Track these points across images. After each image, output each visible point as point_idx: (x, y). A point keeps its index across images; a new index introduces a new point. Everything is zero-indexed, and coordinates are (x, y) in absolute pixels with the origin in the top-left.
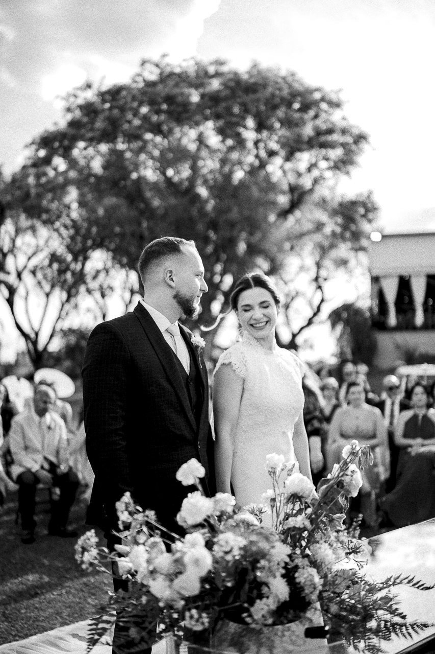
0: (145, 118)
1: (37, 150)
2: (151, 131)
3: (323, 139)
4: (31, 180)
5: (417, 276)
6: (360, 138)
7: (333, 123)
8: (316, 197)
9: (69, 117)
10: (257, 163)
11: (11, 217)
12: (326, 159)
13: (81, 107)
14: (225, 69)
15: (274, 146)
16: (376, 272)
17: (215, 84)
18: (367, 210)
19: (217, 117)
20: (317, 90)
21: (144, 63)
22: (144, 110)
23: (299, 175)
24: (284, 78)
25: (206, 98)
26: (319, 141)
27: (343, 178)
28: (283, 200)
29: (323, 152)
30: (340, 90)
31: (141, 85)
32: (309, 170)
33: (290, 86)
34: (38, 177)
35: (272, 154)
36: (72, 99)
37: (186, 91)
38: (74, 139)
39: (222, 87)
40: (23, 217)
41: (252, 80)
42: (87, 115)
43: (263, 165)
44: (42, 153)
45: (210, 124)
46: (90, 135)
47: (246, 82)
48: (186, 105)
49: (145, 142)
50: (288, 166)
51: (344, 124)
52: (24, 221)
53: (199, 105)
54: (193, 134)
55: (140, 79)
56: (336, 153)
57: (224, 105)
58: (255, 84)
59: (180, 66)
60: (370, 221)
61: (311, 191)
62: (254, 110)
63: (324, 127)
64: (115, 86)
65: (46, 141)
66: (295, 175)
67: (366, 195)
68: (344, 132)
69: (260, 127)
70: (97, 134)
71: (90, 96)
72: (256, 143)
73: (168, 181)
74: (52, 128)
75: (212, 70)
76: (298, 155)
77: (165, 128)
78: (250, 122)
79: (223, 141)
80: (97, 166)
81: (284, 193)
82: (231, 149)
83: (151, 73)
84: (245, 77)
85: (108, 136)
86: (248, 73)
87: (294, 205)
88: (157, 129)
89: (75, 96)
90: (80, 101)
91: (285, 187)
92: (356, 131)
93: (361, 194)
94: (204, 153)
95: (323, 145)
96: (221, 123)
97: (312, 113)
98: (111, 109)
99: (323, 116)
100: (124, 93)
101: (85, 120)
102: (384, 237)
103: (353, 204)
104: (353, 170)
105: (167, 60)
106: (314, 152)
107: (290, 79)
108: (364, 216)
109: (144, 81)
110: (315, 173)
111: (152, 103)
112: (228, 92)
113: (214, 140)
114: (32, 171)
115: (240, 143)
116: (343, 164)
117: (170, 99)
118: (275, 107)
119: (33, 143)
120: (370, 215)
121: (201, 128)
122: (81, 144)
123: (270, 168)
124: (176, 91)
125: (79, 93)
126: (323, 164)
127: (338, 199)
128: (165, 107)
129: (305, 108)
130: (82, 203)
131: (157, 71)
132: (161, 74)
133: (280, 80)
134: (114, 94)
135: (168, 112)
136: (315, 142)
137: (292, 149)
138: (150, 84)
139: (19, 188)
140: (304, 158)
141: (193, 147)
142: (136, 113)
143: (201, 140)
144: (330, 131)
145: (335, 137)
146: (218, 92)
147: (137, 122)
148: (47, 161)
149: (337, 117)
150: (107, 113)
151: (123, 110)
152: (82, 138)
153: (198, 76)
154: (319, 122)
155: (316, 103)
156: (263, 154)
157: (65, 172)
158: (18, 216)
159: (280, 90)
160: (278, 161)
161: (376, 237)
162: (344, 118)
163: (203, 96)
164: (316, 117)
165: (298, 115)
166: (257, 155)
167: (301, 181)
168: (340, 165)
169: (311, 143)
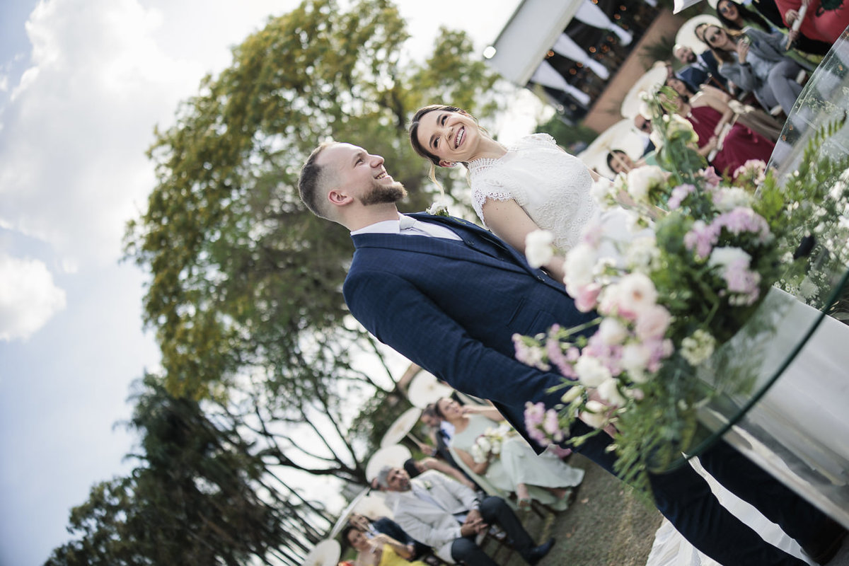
0: (206, 193)
1: (157, 322)
2: (222, 197)
3: (355, 36)
4: (182, 350)
5: (557, 41)
7: (347, 15)
8: (407, 87)
9: (147, 267)
10: (332, 119)
11: (202, 397)
12: (378, 47)
13: (145, 248)
14: (215, 79)
15: (326, 88)
16: (524, 81)
17: (224, 100)
18: (458, 45)
19: (257, 121)
20: (303, 6)
21: (150, 155)
22: (196, 188)
23: (374, 85)
24: (268, 29)
25: (231, 120)
26: (355, 38)
27: (406, 46)
28: (388, 119)
29: (368, 44)
31: (169, 172)
32: (376, 72)
33: (280, 30)
34: (183, 341)
35: (332, 96)
36: (132, 250)
37: (208, 133)
38: (173, 278)
39: (231, 97)
40: (211, 386)
41: (246, 61)
42: (160, 247)
43: (337, 112)
44: (163, 320)
45: (259, 135)
46: (180, 260)
47: (243, 68)
48: (222, 143)
49: (228, 211)
50: (356, 90)
52: (216, 389)
53: (230, 132)
54: (255, 159)
55: (163, 170)
56: (380, 34)
57: (249, 107)
58: (252, 61)
59: (179, 121)
60: (470, 49)
61: (398, 85)
62: (276, 82)
63: (344, 27)
64: (150, 198)
65: (154, 306)
66: (370, 90)
67: (439, 34)
68: (364, 11)
69: (299, 87)
70: (185, 252)
71: (143, 230)
72: (311, 104)
73: (283, 216)
74: (145, 291)
75: (206, 92)
76: (354, 73)
77: (228, 182)
78: (288, 95)
79: (285, 135)
80: (214, 274)
81: (379, 115)
82: (298, 130)
83: (165, 154)
84: (237, 66)
85: (194, 242)
86: (235, 61)
87: (400, 112)
88: (224, 190)
89: (132, 244)
90: (141, 243)
91: (375, 108)
93: (437, 40)
94: (281, 162)
95: (362, 40)
96: (265, 123)
97: (322, 27)
98: (170, 219)
99: (332, 19)
100: (165, 196)
101: (161, 253)
102: (495, 45)
103: (440, 52)
104: (409, 29)
105: (163, 129)
106: (362, 55)
107: (272, 23)
108: (460, 52)
109: (167, 166)
110: (383, 68)
111: (194, 175)
112: (240, 95)
113: (276, 143)
114: (173, 342)
115: (298, 118)
116: (396, 33)
117: (204, 155)
118: (290, 59)
119: (146, 321)
120: (465, 44)
121: (257, 146)
122: (183, 275)
123: (346, 109)
124: (201, 142)
125: (131, 239)
126: (381, 55)
127: (426, 67)
128: (208, 166)
129: (312, 31)
130: (241, 319)
131: (167, 148)
132: (173, 146)
133: (267, 34)
134: (158, 204)
135: (217, 165)
136: (352, 47)
138: (175, 163)
139: (180, 368)
140: (362, 68)
141: (268, 168)
142: (192, 198)
143: (267, 156)
144: (354, 23)
145: (363, 23)
146: (233, 102)
147: (203, 204)
148: (174, 320)
149: (344, 6)
150: (172, 227)
151: (180, 209)
152: (178, 269)
153: (203, 112)
154: (336, 28)
155: (317, 15)
156: (326, 104)
157: (198, 311)
158: (206, 391)
159: (276, 40)
160: (344, 96)
161: (490, 52)
163: (225, 121)
164: (329, 26)
165: (314, 43)
166: (324, 111)
167: (381, 89)
168: (393, 38)
169: (351, 50)
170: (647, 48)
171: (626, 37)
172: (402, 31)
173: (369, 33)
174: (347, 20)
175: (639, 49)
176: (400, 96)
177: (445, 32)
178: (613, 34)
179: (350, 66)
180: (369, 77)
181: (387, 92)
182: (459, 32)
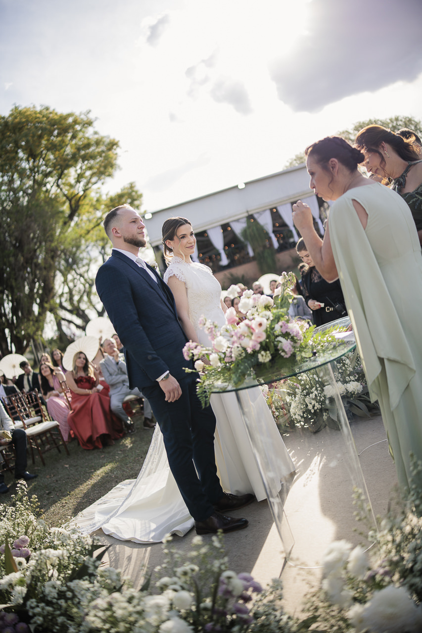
3: (84, 152)
6: (112, 145)
7: (88, 139)
12: (90, 168)
16: (155, 244)
18: (133, 200)
20: (69, 115)
23: (71, 186)
28: (66, 208)
29: (86, 162)
30: (89, 112)
32: (78, 181)
35: (47, 175)
43: (41, 184)
50: (61, 182)
51: (96, 136)
56: (97, 162)
60: (138, 206)
61: (85, 196)
66: (68, 187)
67: (129, 186)
68: (98, 143)
76: (66, 172)
78: (21, 154)
87: (74, 211)
91: (64, 198)
92: (107, 141)
93: (124, 189)
95: (84, 158)
97: (70, 135)
99: (80, 135)
102: (153, 214)
103: (121, 196)
106: (78, 165)
107: (45, 112)
110: (83, 182)
116: (106, 168)
118: (39, 138)
120: (136, 203)
126: (88, 173)
127: (108, 198)
129: (64, 131)
133: (38, 115)
137: (62, 167)
140: (72, 173)
144: (87, 146)
145: (93, 149)
149: (89, 132)
154: (76, 141)
155: (71, 126)
159: (41, 122)
160: (52, 180)
161: (148, 216)
162: (96, 133)
164: (74, 137)
165: (59, 139)
167: (74, 191)
168: (102, 169)
169: (75, 158)
170: (232, 275)
171: (225, 261)
172: (110, 170)
173: (92, 157)
174: (86, 141)
175: (227, 273)
176: (81, 203)
177: (132, 186)
178: (219, 254)
179: (68, 166)
180: (72, 179)
181: (76, 195)
182: (139, 193)
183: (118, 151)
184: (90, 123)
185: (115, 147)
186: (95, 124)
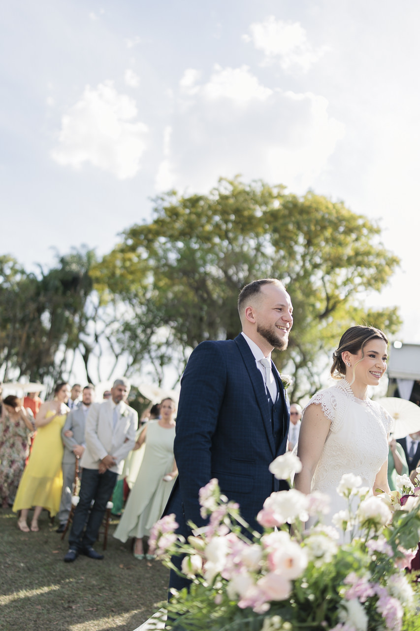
0: (217, 226)
1: (126, 239)
2: (220, 237)
3: (360, 258)
4: (119, 263)
6: (392, 262)
7: (371, 246)
8: (347, 306)
9: (155, 216)
10: (302, 273)
11: (98, 290)
12: (361, 276)
13: (166, 209)
14: (286, 192)
15: (318, 260)
16: (393, 375)
17: (276, 205)
18: (391, 323)
19: (275, 230)
20: (361, 217)
21: (220, 180)
22: (217, 218)
23: (337, 287)
24: (334, 206)
25: (268, 215)
26: (358, 260)
27: (373, 293)
28: (321, 306)
29: (359, 269)
31: (217, 198)
32: (345, 284)
33: (337, 212)
34: (124, 260)
35: (316, 266)
36: (160, 202)
37: (252, 206)
38: (158, 234)
39: (281, 207)
40: (107, 291)
41: (307, 203)
42: (170, 217)
43: (307, 274)
44: (130, 242)
45: (268, 237)
46: (169, 233)
47: (303, 204)
48: (251, 218)
49: (214, 245)
50: (327, 278)
51: (380, 248)
52: (107, 295)
53: (260, 219)
54: (253, 243)
55: (216, 193)
56: (370, 272)
57: (280, 221)
58: (310, 207)
59: (250, 186)
60: (393, 333)
61: (345, 300)
62: (305, 228)
63: (362, 249)
64: (195, 195)
65: (134, 233)
66: (332, 287)
67: (392, 308)
68: (378, 255)
69: (309, 243)
70: (176, 233)
71: (174, 201)
72: (304, 257)
73: (228, 278)
74: (140, 223)
75: (275, 192)
76: (337, 270)
77: (231, 235)
78: (301, 239)
79: (277, 252)
80: (173, 257)
81: (321, 300)
82: (284, 258)
83: (226, 189)
84: (301, 200)
85: (184, 235)
86: (305, 197)
87: (328, 311)
88: (224, 236)
89: (163, 199)
90: (167, 204)
91: (323, 295)
92: (389, 255)
93: (386, 309)
94: (260, 259)
95: (359, 264)
96: (276, 236)
97: (353, 236)
98: (190, 213)
99: (363, 239)
100: (202, 203)
101: (168, 220)
102: (404, 345)
103: (380, 315)
104: (384, 288)
105: (241, 179)
106: (351, 269)
107: (339, 206)
108: (388, 327)
109: (220, 195)
110: (349, 287)
111: (224, 213)
112: (286, 212)
113: (269, 250)
114: (120, 256)
115: (291, 254)
116: (377, 281)
117: (238, 211)
118: (324, 228)
119: (124, 233)
120: (394, 327)
121: (260, 239)
122: (162, 239)
123: (313, 278)
124: (245, 205)
125: (166, 197)
126: (358, 280)
127: (366, 311)
128: (233, 217)
129: (349, 231)
130: (156, 286)
131: (230, 188)
132: (233, 191)
133: (330, 206)
134: (193, 202)
135: (234, 222)
136: (353, 260)
137: (335, 263)
138: (224, 198)
139: (107, 267)
140: (342, 273)
141: (252, 253)
142: (209, 219)
143: (258, 248)
144: (368, 254)
145: (371, 259)
146: (278, 211)
147: (209, 228)
148: (133, 249)
149: (375, 241)
150: (186, 217)
151: (199, 215)
152: (164, 235)
153: (263, 195)
154: (358, 245)
155: (357, 229)
156: (308, 266)
157: (146, 260)
158: (103, 290)
159: (329, 214)
160: (320, 273)
161: (398, 345)
162: (381, 243)
163: (265, 213)
164: (357, 240)
165: (341, 237)
166: (303, 266)
167: (337, 292)
168: (372, 282)
169: (349, 261)
172: (380, 285)
173: (368, 266)
174: (367, 249)
176: (339, 305)
177: (395, 310)
179: (339, 266)
180: (340, 280)
181: (337, 297)
182: (401, 320)
183: (396, 269)
184: (378, 231)
185: (395, 264)
186: (383, 233)
